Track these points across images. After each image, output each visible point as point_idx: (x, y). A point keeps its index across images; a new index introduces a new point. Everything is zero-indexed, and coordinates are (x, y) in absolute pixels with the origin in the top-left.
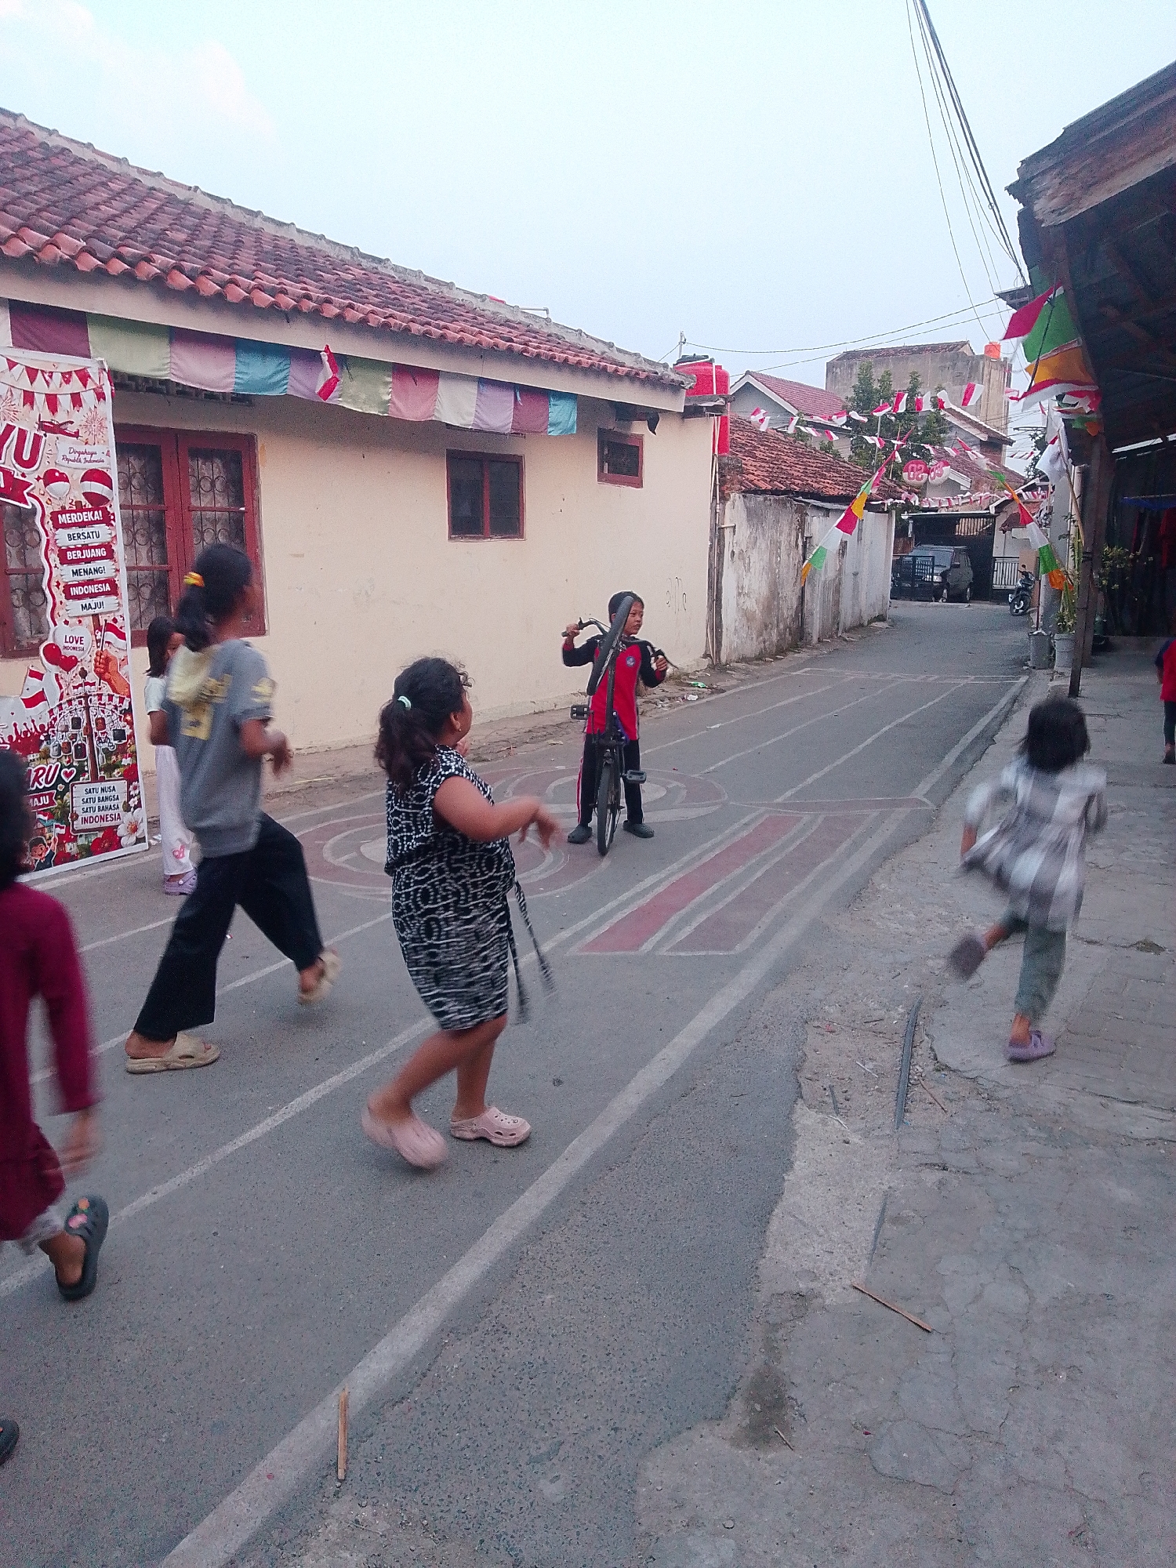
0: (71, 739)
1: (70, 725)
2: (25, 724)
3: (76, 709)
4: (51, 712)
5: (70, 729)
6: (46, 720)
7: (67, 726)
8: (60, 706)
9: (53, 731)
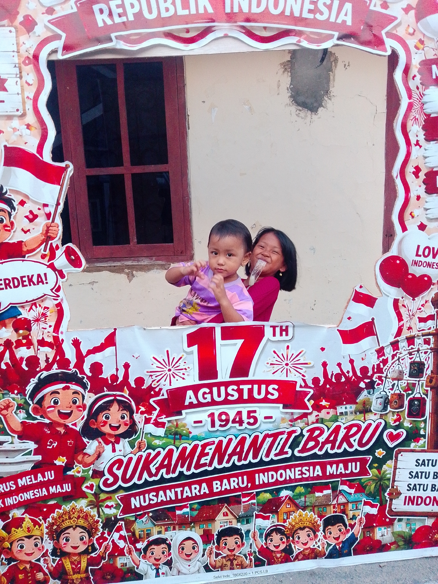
0: (405, 391)
1: (407, 371)
2: (339, 365)
3: (418, 351)
4: (380, 352)
5: (406, 377)
6: (372, 361)
7: (401, 373)
8: (395, 345)
9: (380, 378)
